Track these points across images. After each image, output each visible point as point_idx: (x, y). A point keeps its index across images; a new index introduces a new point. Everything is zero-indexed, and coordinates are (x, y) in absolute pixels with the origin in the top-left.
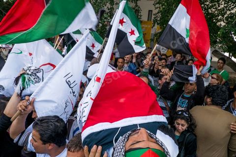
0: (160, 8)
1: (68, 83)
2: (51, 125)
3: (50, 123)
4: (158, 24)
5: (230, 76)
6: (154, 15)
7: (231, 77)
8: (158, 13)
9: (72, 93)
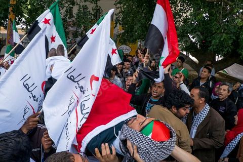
0: (121, 8)
1: (26, 87)
2: (11, 142)
3: (9, 141)
4: (120, 24)
5: (189, 73)
6: (116, 15)
7: (190, 75)
8: (120, 13)
9: (32, 98)
